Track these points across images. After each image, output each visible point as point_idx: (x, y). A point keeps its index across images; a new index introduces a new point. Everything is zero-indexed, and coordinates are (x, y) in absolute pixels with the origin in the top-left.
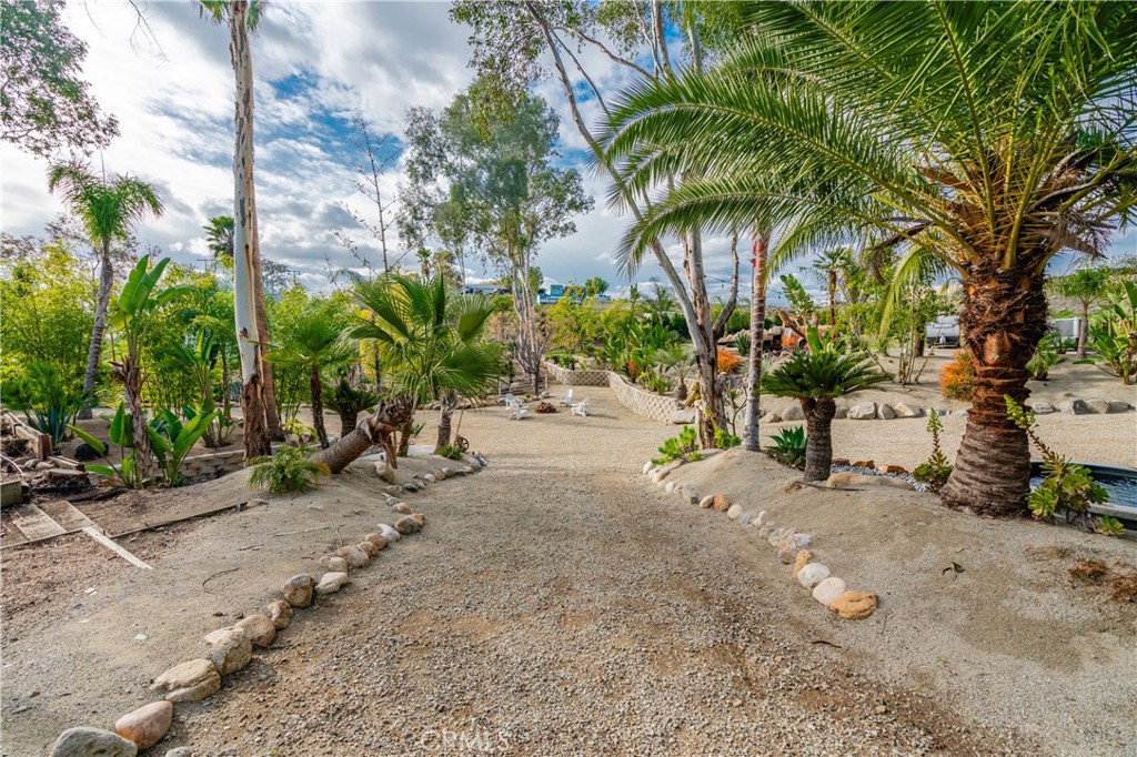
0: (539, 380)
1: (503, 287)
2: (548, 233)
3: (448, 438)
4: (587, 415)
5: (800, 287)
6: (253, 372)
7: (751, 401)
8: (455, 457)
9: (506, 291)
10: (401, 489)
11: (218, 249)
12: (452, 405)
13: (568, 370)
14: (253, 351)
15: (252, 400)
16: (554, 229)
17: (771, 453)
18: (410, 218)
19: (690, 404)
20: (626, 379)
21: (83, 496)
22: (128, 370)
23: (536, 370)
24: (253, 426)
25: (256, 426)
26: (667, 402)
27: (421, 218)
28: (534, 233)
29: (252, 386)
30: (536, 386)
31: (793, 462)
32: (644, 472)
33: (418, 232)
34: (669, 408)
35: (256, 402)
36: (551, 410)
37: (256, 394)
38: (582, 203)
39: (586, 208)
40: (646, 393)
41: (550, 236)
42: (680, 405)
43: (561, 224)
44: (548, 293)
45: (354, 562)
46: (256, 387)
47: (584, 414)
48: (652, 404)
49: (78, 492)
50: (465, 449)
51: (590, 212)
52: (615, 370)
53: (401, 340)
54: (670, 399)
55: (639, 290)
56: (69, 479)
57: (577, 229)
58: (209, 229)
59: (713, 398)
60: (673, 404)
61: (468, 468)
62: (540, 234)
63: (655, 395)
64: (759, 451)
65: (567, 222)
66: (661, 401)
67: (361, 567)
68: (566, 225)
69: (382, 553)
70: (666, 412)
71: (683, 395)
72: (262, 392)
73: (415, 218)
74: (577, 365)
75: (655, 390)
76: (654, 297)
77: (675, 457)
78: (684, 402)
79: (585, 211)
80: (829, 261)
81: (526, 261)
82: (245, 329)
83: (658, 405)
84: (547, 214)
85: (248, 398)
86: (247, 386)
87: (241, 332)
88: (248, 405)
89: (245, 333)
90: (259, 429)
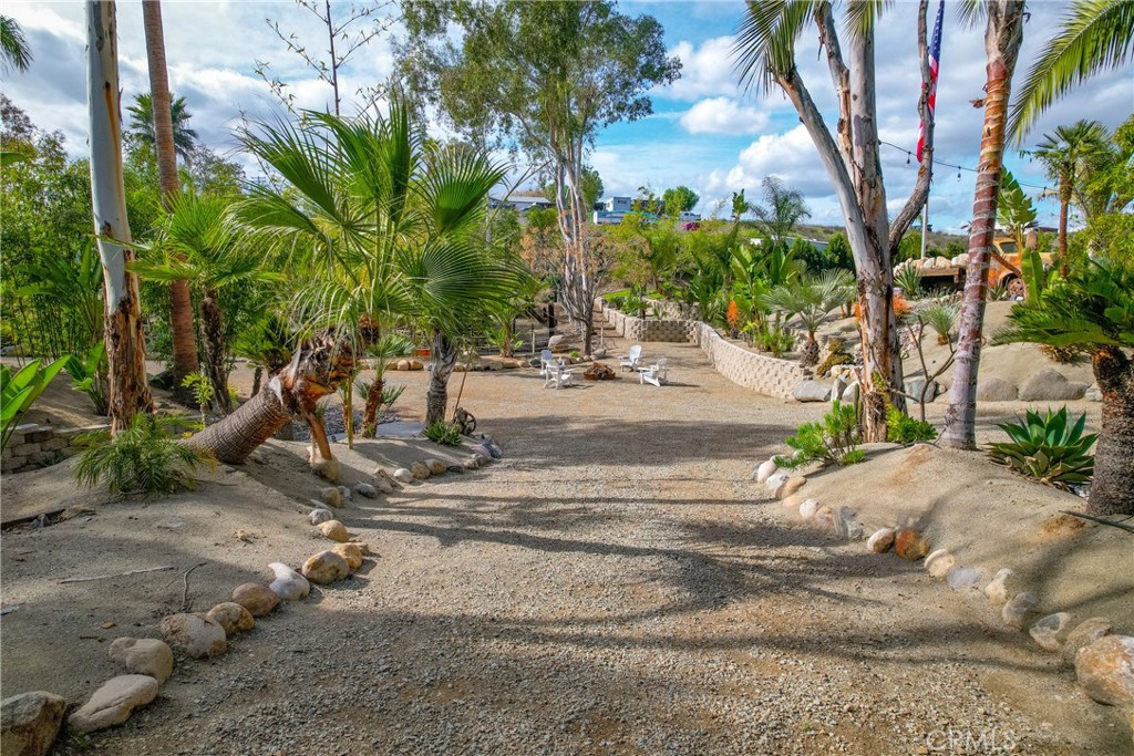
0: (591, 333)
1: (543, 200)
2: (610, 114)
3: (442, 413)
4: (663, 383)
5: (1016, 185)
6: (123, 294)
7: (963, 360)
8: (451, 443)
9: (549, 205)
10: (347, 492)
11: (148, 139)
12: (449, 359)
13: (636, 319)
15: (122, 341)
16: (620, 108)
17: (998, 455)
18: (407, 89)
19: (824, 372)
20: (723, 333)
23: (588, 317)
24: (124, 382)
25: (129, 382)
26: (788, 368)
27: (424, 89)
28: (590, 111)
29: (122, 318)
30: (588, 340)
31: (1044, 473)
32: (759, 478)
33: (419, 110)
34: (790, 378)
35: (128, 344)
36: (608, 376)
37: (127, 329)
38: (662, 69)
39: (668, 76)
40: (754, 354)
41: (612, 120)
42: (808, 373)
43: (631, 101)
44: (610, 209)
45: (190, 647)
46: (127, 319)
47: (656, 382)
48: (764, 370)
50: (470, 431)
51: (675, 83)
52: (705, 320)
53: (326, 226)
54: (792, 363)
55: (746, 200)
57: (652, 108)
58: (134, 110)
59: (884, 355)
60: (798, 371)
61: (467, 462)
62: (598, 114)
63: (766, 357)
64: (974, 449)
65: (638, 97)
66: (777, 367)
67: (204, 658)
68: (636, 102)
69: (261, 624)
70: (784, 382)
71: (813, 356)
72: (138, 327)
73: (415, 88)
74: (649, 312)
75: (769, 349)
76: (769, 209)
77: (816, 455)
78: (814, 369)
79: (666, 80)
80: (1063, 145)
81: (576, 157)
82: (108, 225)
83: (772, 373)
84: (610, 89)
85: (115, 337)
86: (114, 317)
87: (102, 228)
88: (116, 347)
89: (107, 229)
90: (133, 388)
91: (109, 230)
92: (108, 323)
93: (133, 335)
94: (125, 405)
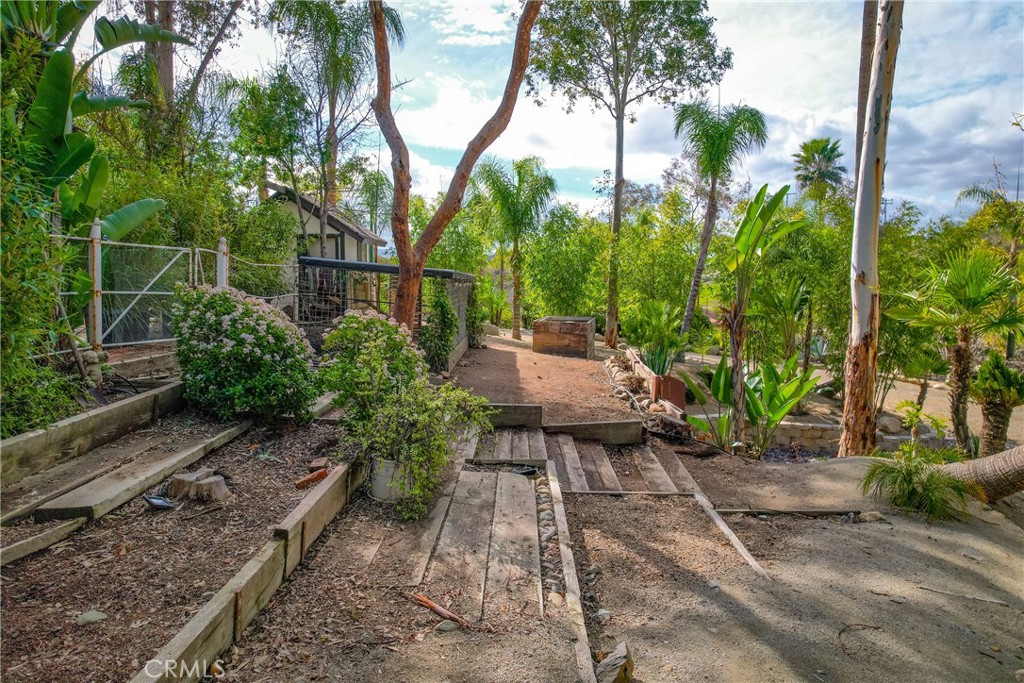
6: (867, 330)
11: (806, 178)
14: (869, 303)
15: (861, 368)
21: (687, 449)
22: (735, 317)
24: (857, 402)
25: (862, 403)
29: (863, 349)
35: (865, 371)
37: (866, 359)
46: (867, 350)
49: (682, 444)
56: (676, 427)
82: (863, 273)
85: (856, 364)
86: (857, 348)
87: (858, 276)
88: (855, 373)
89: (862, 278)
90: (864, 408)
91: (863, 277)
92: (850, 353)
93: (870, 364)
94: (856, 421)
